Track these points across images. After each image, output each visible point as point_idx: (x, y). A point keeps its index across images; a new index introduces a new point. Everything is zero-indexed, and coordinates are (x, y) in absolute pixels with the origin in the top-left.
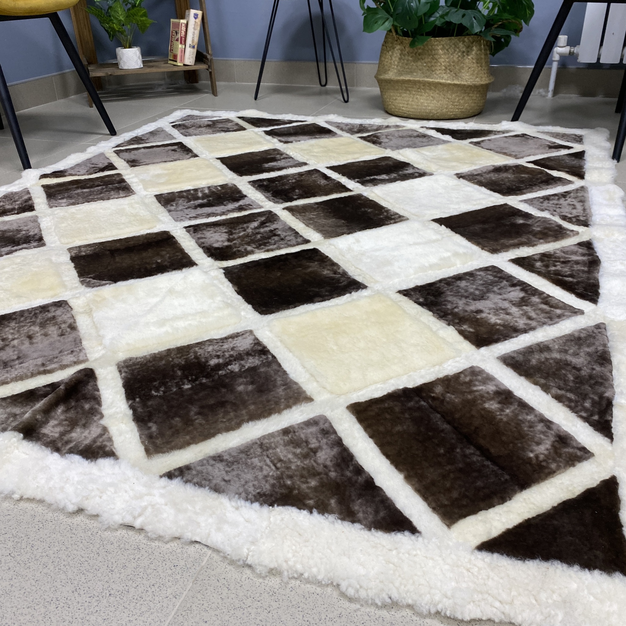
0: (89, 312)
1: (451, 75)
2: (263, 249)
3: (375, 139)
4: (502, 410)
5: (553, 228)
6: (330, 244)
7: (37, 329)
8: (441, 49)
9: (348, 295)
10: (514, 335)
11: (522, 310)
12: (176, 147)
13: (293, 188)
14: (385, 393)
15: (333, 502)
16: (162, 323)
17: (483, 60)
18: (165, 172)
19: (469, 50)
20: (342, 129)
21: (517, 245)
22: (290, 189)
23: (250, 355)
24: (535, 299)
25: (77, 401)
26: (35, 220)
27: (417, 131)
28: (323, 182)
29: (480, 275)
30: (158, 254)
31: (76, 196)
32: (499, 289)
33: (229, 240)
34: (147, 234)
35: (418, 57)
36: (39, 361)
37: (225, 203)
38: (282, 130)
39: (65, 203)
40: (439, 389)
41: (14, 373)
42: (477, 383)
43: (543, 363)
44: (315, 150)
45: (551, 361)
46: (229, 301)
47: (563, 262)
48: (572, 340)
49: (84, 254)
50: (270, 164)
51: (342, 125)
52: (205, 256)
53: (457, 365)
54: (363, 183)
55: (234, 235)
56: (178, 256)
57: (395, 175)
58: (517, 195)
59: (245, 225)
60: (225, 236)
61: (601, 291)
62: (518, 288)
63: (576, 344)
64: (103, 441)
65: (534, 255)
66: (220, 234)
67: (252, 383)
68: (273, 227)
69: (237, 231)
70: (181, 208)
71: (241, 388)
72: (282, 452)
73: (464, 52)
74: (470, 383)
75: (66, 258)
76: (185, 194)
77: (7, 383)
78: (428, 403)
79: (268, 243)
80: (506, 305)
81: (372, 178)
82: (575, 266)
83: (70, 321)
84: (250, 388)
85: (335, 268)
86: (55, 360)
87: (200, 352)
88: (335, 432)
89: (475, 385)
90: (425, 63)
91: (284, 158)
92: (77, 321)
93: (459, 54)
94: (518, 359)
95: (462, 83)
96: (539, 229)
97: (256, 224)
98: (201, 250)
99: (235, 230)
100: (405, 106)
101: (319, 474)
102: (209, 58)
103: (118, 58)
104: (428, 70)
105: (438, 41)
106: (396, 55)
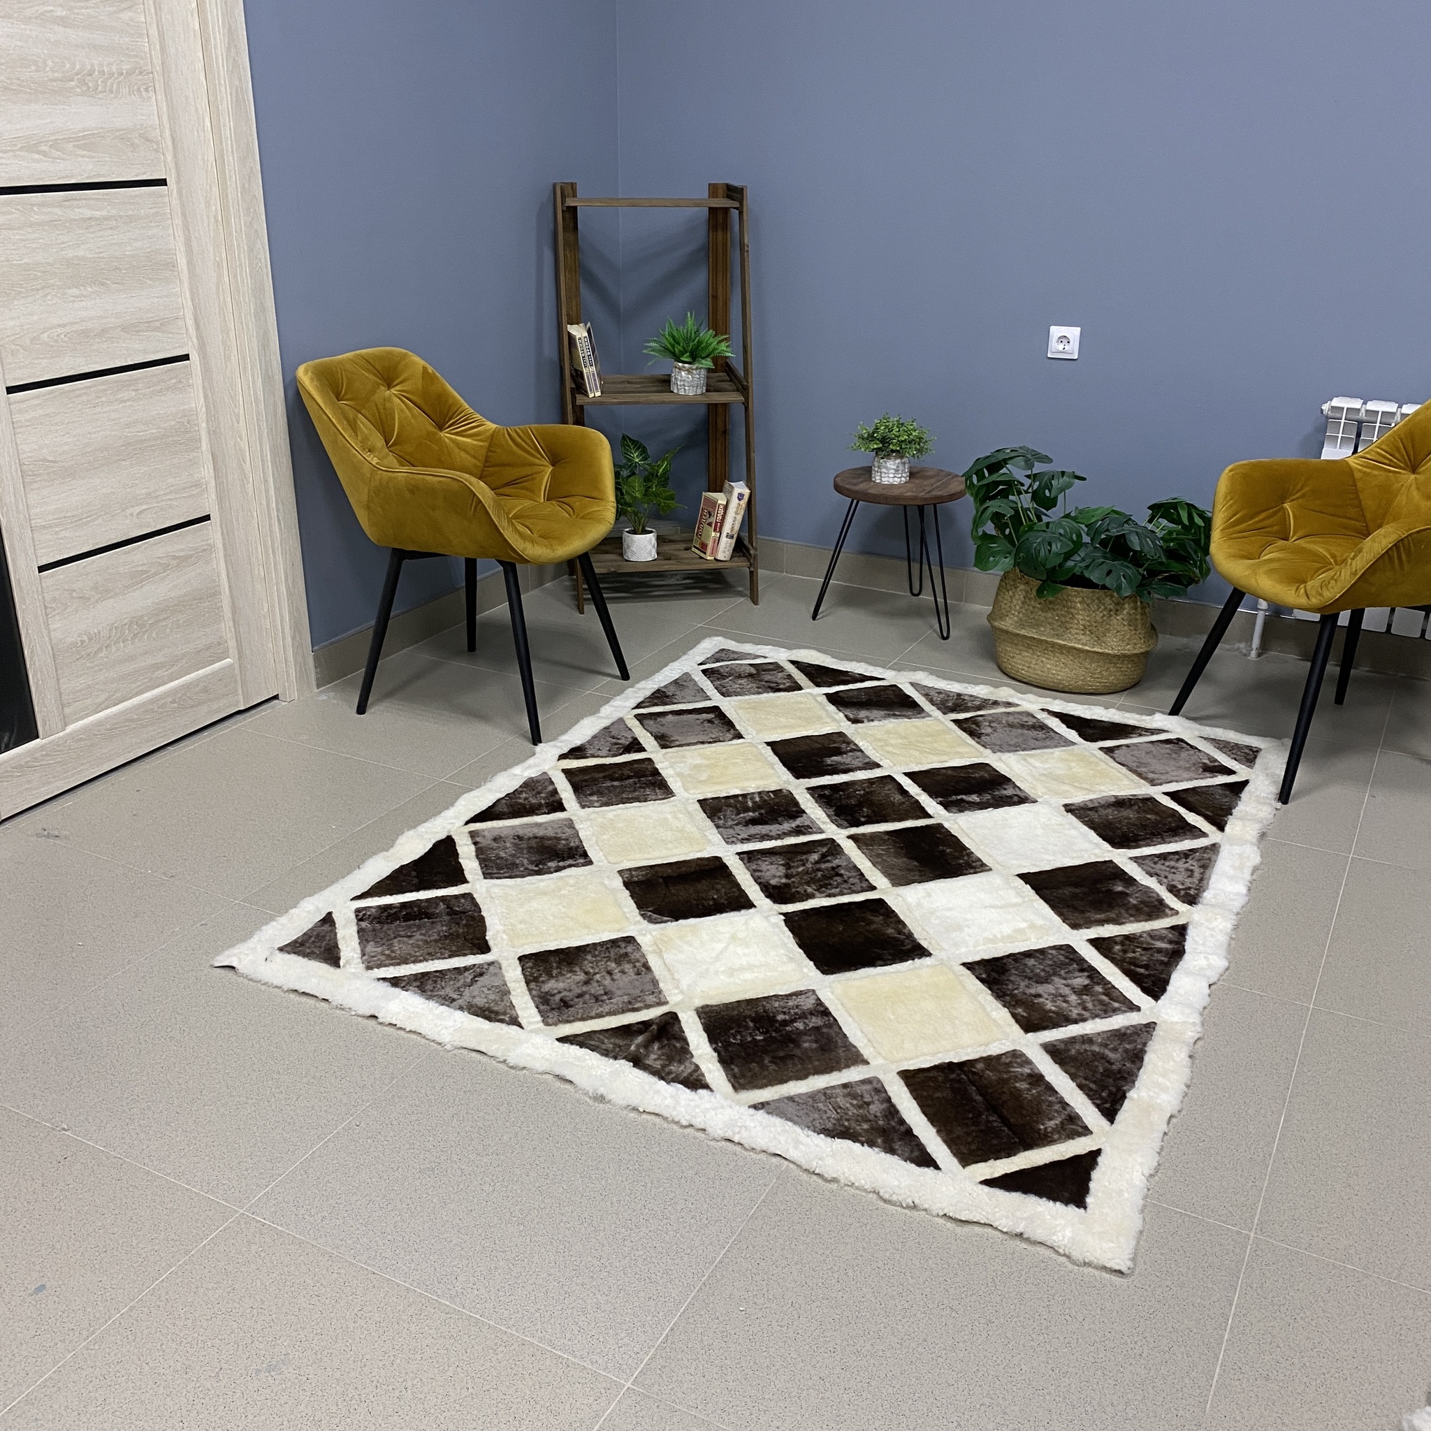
0: (659, 953)
1: (1092, 638)
2: (823, 892)
3: (974, 726)
4: (1029, 1090)
5: (1153, 902)
6: (898, 895)
7: (613, 965)
8: (1080, 603)
9: (910, 962)
10: (1064, 1024)
11: (1081, 999)
12: (711, 716)
13: (860, 805)
14: (932, 1065)
15: (879, 1141)
16: (731, 972)
17: (1139, 621)
18: (705, 762)
19: (1119, 608)
20: (932, 702)
21: (1101, 922)
22: (857, 805)
23: (813, 1014)
24: (1099, 989)
25: (668, 1040)
26: (570, 824)
27: (1035, 717)
28: (898, 798)
29: (1051, 954)
30: (713, 888)
31: (606, 791)
32: (1067, 973)
33: (787, 876)
34: (698, 859)
35: (1049, 607)
36: (626, 998)
37: (780, 819)
38: (850, 694)
39: (597, 801)
40: (980, 1066)
41: (606, 1008)
42: (1015, 1065)
43: (1082, 1053)
44: (892, 741)
45: (1089, 1053)
46: (791, 955)
47: (1145, 949)
48: (1116, 1036)
49: (636, 879)
50: (834, 758)
51: (933, 693)
52: (762, 895)
53: (1002, 1047)
54: (947, 806)
55: (792, 870)
56: (733, 892)
57: (989, 797)
58: (1129, 847)
59: (804, 857)
60: (782, 871)
61: (1169, 988)
62: (1086, 974)
63: (1119, 1039)
64: (698, 1076)
65: (1116, 936)
66: (776, 866)
67: (816, 1041)
68: (836, 862)
69: (796, 864)
70: (730, 823)
71: (806, 1045)
72: (841, 1101)
73: (1111, 610)
74: (1009, 1065)
75: (618, 882)
76: (732, 801)
77: (603, 1016)
78: (968, 1077)
79: (830, 884)
80: (1067, 991)
81: (959, 797)
82: (1156, 955)
83: (643, 961)
84: (814, 1045)
85: (900, 926)
86: (639, 999)
87: (768, 1006)
88: (886, 1092)
89: (1013, 1067)
90: (1058, 615)
91: (851, 751)
92: (649, 961)
93: (1105, 613)
94: (1058, 1047)
95: (1106, 651)
96: (1135, 902)
97: (815, 857)
98: (757, 888)
99: (793, 862)
100: (1027, 668)
101: (870, 1121)
102: (752, 552)
103: (625, 546)
104: (1060, 626)
105: (1076, 591)
106: (1018, 597)
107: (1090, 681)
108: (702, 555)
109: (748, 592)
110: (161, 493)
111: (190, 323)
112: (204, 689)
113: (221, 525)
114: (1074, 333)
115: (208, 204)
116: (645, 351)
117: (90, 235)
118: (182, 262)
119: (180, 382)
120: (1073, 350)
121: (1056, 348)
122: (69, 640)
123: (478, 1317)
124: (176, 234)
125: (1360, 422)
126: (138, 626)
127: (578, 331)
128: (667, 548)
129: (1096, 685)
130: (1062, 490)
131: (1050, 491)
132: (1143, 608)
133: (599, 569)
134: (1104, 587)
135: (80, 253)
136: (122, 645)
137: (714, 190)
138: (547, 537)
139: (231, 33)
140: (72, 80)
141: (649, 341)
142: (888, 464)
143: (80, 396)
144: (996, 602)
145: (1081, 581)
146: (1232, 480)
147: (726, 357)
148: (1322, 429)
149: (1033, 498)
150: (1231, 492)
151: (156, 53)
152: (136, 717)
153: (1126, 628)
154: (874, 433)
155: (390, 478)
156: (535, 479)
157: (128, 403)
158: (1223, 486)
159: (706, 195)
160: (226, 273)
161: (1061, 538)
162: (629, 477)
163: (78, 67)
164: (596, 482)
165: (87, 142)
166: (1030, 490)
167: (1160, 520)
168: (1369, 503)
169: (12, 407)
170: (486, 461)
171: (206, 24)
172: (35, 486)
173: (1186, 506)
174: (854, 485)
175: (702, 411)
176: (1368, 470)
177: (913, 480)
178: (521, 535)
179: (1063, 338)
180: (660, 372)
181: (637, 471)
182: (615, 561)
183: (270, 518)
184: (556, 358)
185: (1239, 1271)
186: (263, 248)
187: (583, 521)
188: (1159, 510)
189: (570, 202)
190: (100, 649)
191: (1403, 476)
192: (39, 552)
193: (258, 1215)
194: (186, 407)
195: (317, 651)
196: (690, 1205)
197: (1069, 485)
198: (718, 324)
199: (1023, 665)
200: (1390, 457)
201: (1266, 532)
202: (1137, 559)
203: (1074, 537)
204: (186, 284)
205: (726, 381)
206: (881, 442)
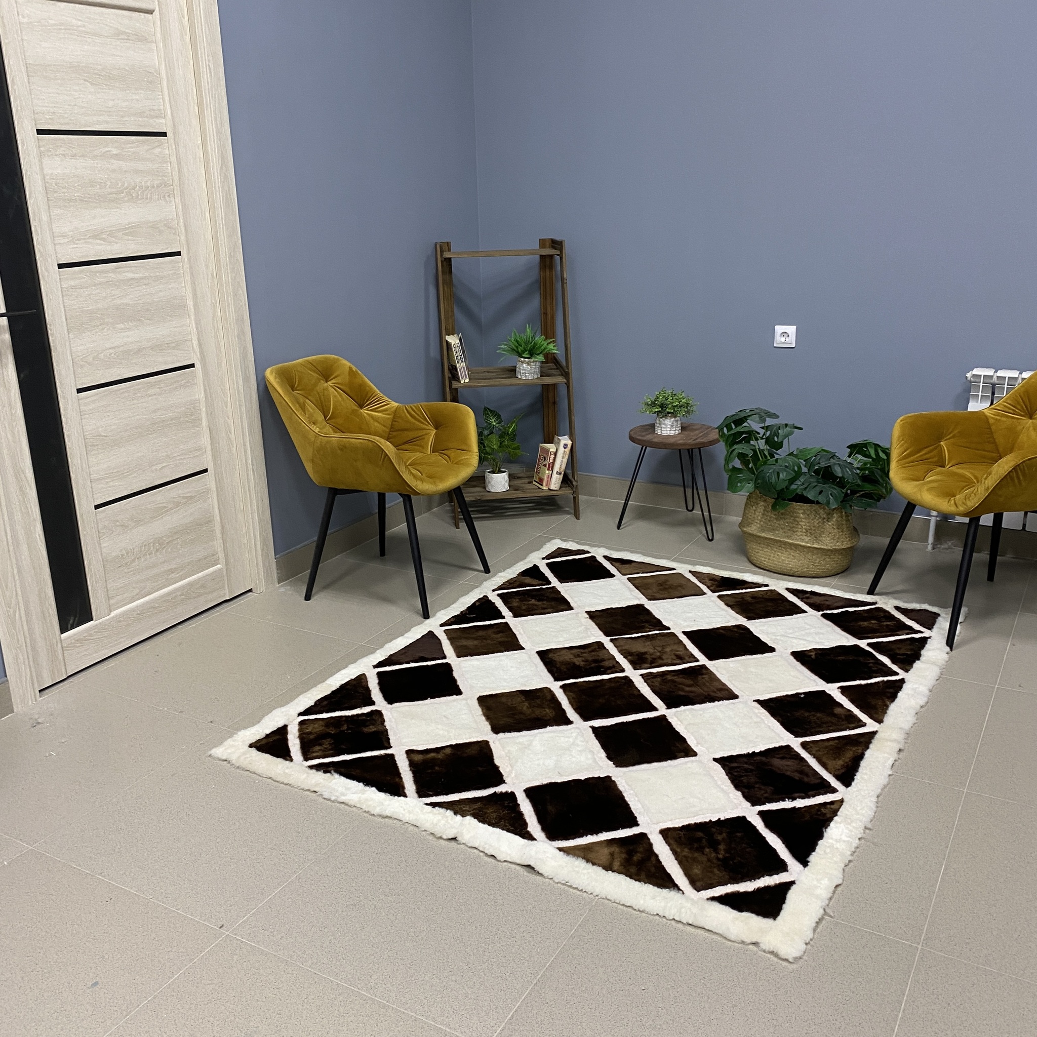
1: (812, 538)
8: (802, 513)
14: (682, 825)
17: (845, 526)
19: (830, 517)
20: (705, 584)
26: (448, 667)
35: (781, 516)
54: (708, 656)
58: (836, 681)
73: (824, 518)
75: (476, 705)
90: (787, 523)
93: (820, 520)
95: (822, 547)
100: (767, 560)
102: (574, 483)
103: (487, 481)
104: (789, 530)
105: (799, 505)
106: (759, 510)
107: (812, 568)
108: (540, 486)
109: (573, 511)
110: (175, 455)
111: (195, 343)
112: (201, 584)
113: (215, 475)
114: (792, 330)
115: (207, 266)
116: (498, 352)
117: (132, 290)
118: (190, 303)
119: (188, 382)
120: (791, 341)
121: (779, 341)
122: (114, 554)
123: (385, 1002)
124: (187, 287)
125: (994, 385)
126: (160, 544)
127: (453, 340)
128: (516, 482)
129: (817, 571)
130: (787, 436)
131: (778, 438)
132: (847, 516)
133: (468, 498)
134: (818, 503)
135: (125, 301)
136: (148, 556)
137: (543, 243)
138: (432, 477)
139: (223, 157)
140: (122, 193)
141: (501, 345)
142: (666, 422)
143: (123, 392)
144: (744, 515)
145: (801, 499)
146: (903, 427)
147: (554, 353)
148: (967, 391)
149: (766, 443)
150: (903, 435)
151: (176, 172)
152: (157, 605)
153: (835, 531)
154: (655, 401)
155: (328, 442)
156: (424, 439)
157: (154, 397)
158: (896, 431)
159: (538, 247)
160: (219, 310)
161: (787, 469)
162: (488, 435)
163: (126, 185)
164: (465, 439)
165: (131, 231)
166: (764, 437)
167: (857, 455)
168: (1000, 440)
169: (80, 401)
170: (392, 428)
171: (207, 153)
172: (94, 452)
173: (873, 446)
174: (643, 436)
175: (539, 389)
176: (999, 418)
177: (683, 432)
178: (415, 476)
179: (784, 334)
180: (509, 364)
181: (494, 431)
182: (481, 492)
183: (247, 470)
184: (439, 357)
185: (910, 972)
186: (243, 293)
187: (456, 465)
188: (856, 449)
189: (447, 255)
190: (134, 560)
191: (1025, 421)
192: (95, 496)
193: (238, 936)
194: (193, 398)
195: (278, 558)
196: (529, 928)
197: (791, 433)
198: (548, 332)
199: (765, 558)
200: (1014, 408)
201: (929, 462)
202: (841, 483)
203: (796, 468)
204: (193, 318)
205: (554, 369)
206: (661, 407)
